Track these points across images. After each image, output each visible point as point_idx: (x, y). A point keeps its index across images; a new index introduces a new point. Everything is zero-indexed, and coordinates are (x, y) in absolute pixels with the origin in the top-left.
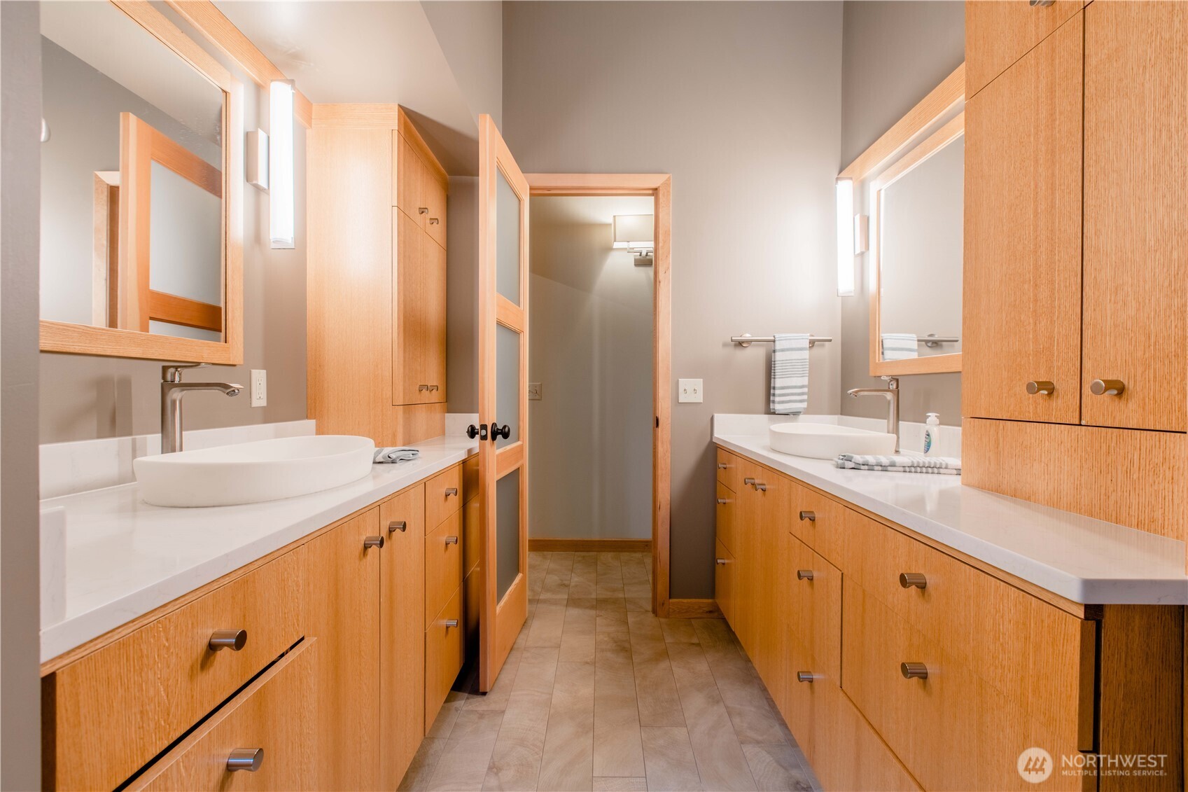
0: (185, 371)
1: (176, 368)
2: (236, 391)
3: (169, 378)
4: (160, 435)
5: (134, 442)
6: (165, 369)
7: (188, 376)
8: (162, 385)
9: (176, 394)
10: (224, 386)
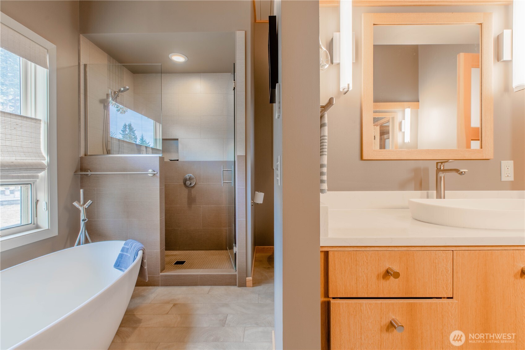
0: (446, 164)
1: (442, 163)
2: (463, 173)
3: (439, 167)
4: (436, 191)
5: (428, 193)
6: (437, 163)
7: (447, 166)
8: (436, 170)
9: (441, 175)
10: (457, 171)
